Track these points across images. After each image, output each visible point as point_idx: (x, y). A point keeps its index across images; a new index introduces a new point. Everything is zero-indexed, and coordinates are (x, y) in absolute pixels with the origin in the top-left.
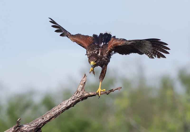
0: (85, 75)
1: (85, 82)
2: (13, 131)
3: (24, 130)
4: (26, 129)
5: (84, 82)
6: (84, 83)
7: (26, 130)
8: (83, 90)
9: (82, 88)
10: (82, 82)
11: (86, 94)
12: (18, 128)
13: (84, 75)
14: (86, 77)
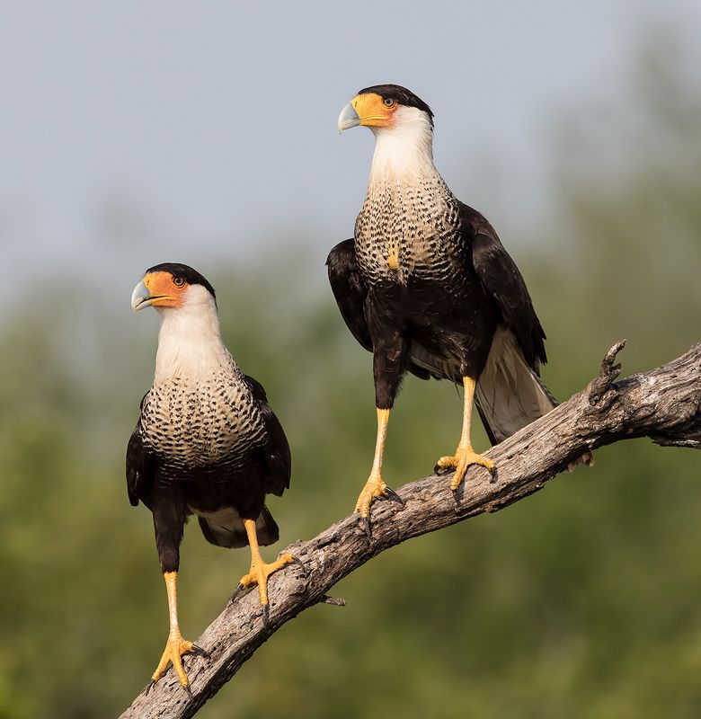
2: (585, 411)
3: (645, 402)
4: (654, 397)
7: (653, 405)
12: (609, 395)
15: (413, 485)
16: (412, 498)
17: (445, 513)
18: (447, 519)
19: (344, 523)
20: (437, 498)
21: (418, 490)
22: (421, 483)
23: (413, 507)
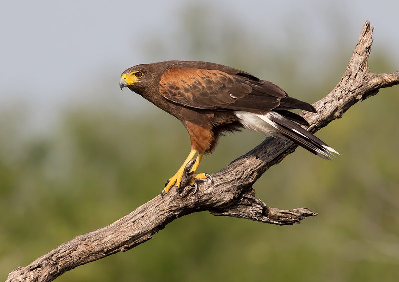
0: (368, 27)
1: (368, 46)
2: (174, 197)
3: (207, 192)
4: (211, 189)
5: (366, 45)
6: (366, 48)
7: (211, 194)
8: (365, 70)
9: (362, 65)
10: (359, 46)
11: (375, 81)
12: (187, 188)
13: (365, 27)
14: (370, 31)
15: (82, 236)
16: (81, 244)
17: (98, 252)
18: (100, 255)
19: (45, 257)
20: (94, 244)
21: (84, 239)
22: (86, 236)
23: (81, 248)
